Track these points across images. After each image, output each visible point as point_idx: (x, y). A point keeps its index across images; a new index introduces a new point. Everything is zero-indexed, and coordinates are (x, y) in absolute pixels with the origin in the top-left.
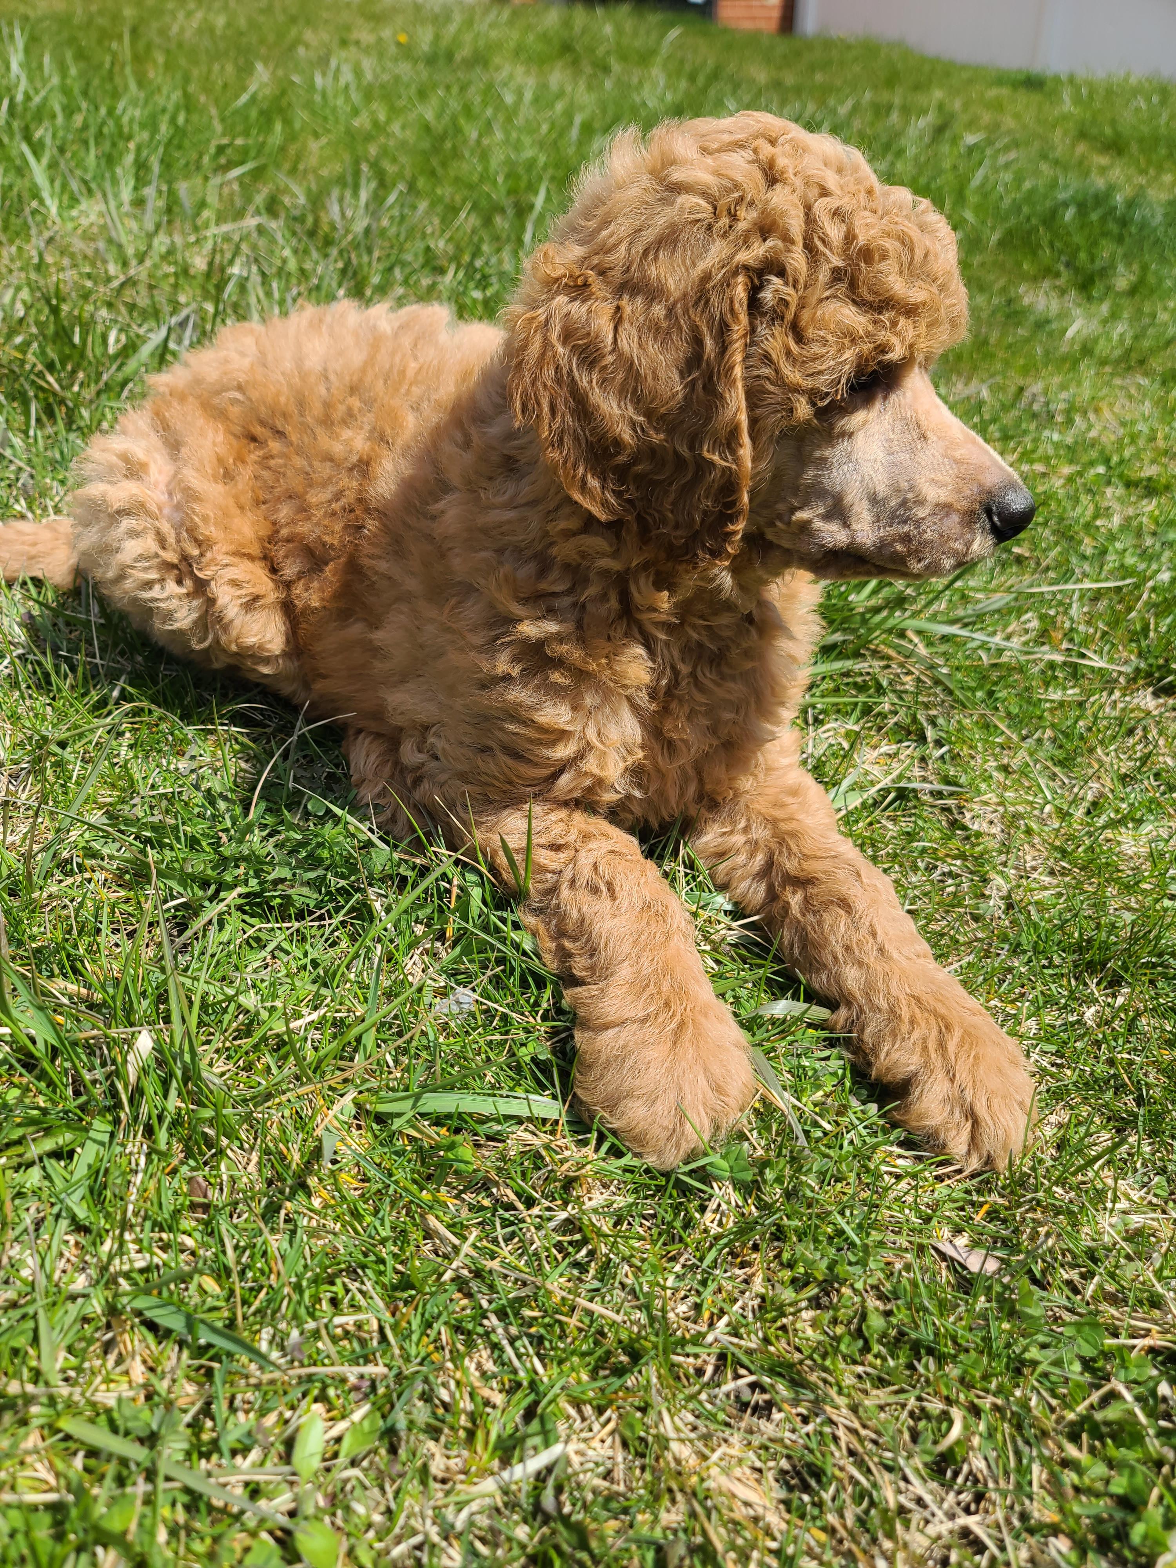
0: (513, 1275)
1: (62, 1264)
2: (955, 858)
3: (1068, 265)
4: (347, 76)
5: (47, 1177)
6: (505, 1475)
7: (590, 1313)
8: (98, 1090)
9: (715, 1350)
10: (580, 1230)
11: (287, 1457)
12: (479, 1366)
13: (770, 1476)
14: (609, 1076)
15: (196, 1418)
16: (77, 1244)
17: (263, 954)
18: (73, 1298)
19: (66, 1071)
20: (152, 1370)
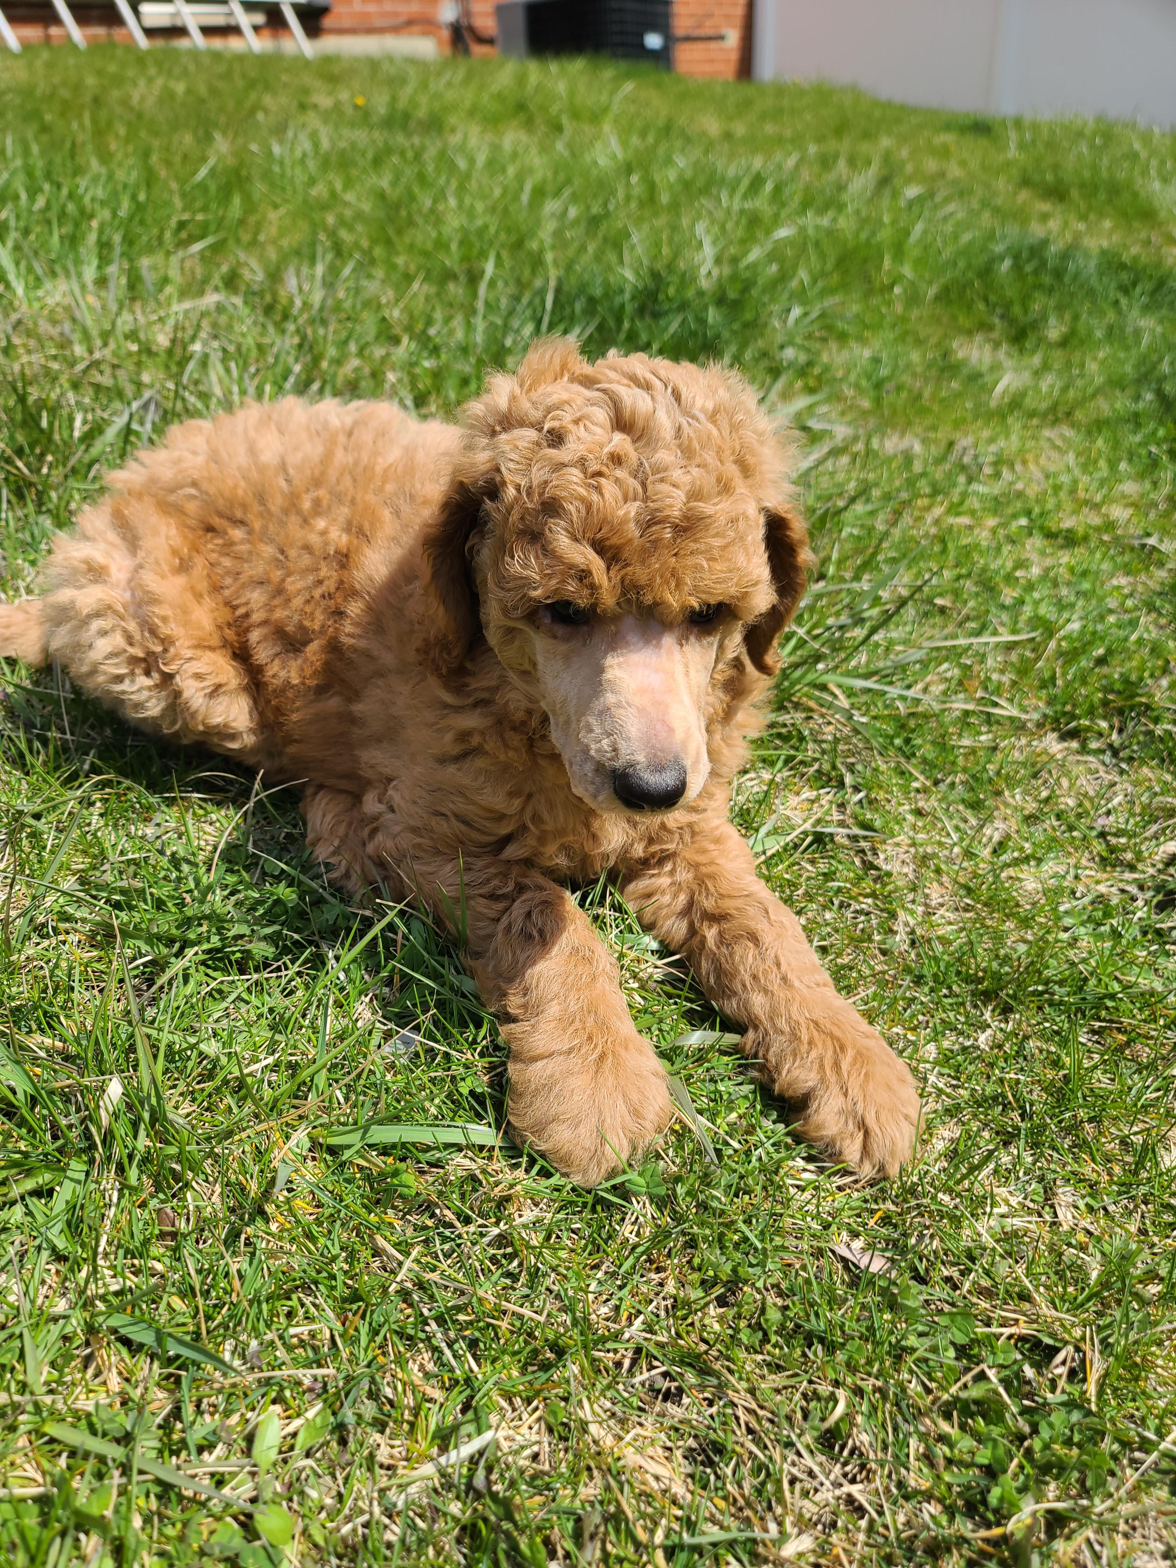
0: (452, 1285)
1: (44, 1291)
2: (866, 896)
3: (1002, 317)
4: (305, 145)
5: (29, 1213)
6: (443, 1460)
7: (521, 1317)
8: (73, 1134)
9: (631, 1345)
10: (512, 1245)
11: (248, 1452)
12: (422, 1367)
13: (678, 1453)
14: (538, 1103)
15: (166, 1419)
16: (58, 1272)
17: (225, 1005)
18: (55, 1319)
19: (44, 1118)
20: (127, 1380)
